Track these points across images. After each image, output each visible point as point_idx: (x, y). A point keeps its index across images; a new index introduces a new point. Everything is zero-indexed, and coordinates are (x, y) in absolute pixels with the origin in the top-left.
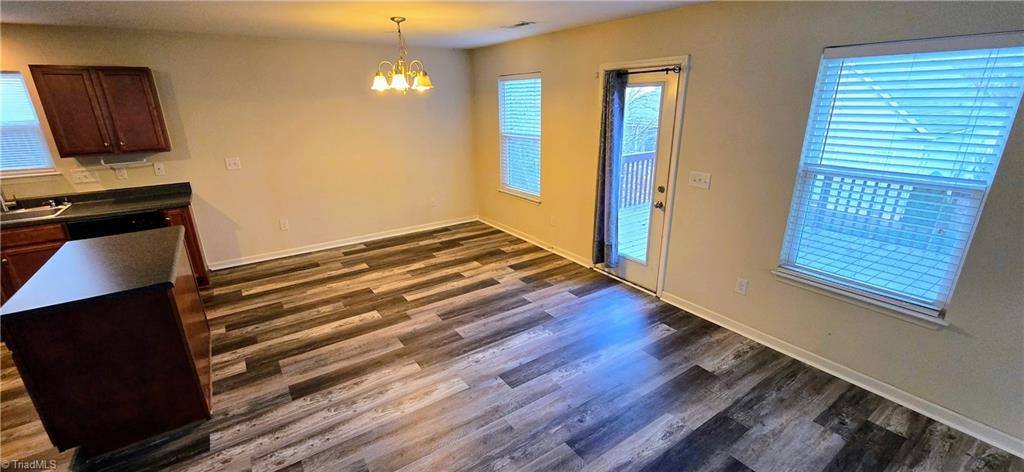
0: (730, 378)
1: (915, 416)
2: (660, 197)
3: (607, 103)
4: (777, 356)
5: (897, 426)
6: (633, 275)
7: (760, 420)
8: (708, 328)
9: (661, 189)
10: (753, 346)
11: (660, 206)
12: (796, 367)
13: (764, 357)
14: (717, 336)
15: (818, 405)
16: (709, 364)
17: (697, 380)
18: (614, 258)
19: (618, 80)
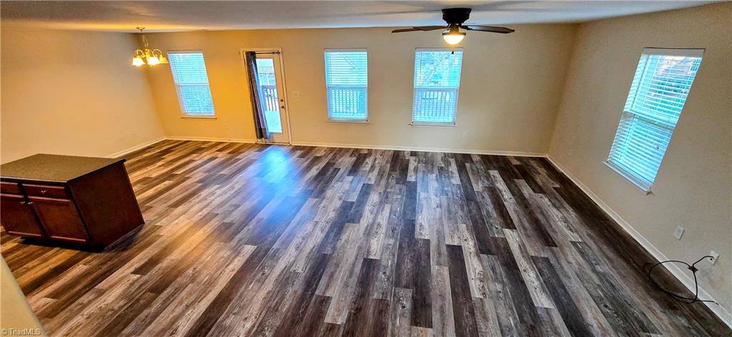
0: (326, 156)
1: (369, 150)
2: (282, 104)
3: (249, 66)
4: (335, 148)
5: (366, 152)
6: (277, 139)
7: (338, 160)
8: (312, 148)
9: (282, 101)
10: (328, 148)
11: (283, 107)
12: (341, 149)
13: (332, 149)
14: (316, 149)
15: (349, 154)
16: (318, 155)
17: (317, 159)
18: (268, 135)
19: (251, 56)
